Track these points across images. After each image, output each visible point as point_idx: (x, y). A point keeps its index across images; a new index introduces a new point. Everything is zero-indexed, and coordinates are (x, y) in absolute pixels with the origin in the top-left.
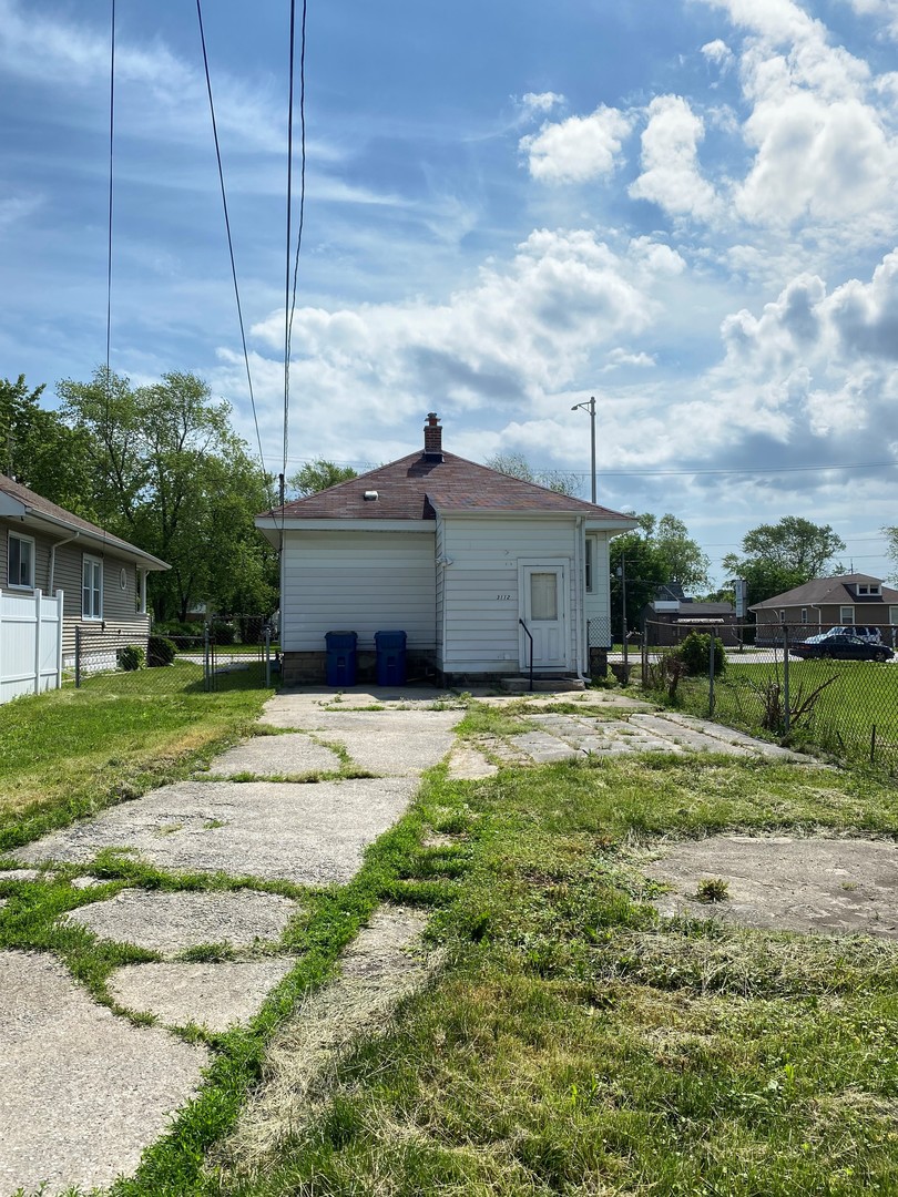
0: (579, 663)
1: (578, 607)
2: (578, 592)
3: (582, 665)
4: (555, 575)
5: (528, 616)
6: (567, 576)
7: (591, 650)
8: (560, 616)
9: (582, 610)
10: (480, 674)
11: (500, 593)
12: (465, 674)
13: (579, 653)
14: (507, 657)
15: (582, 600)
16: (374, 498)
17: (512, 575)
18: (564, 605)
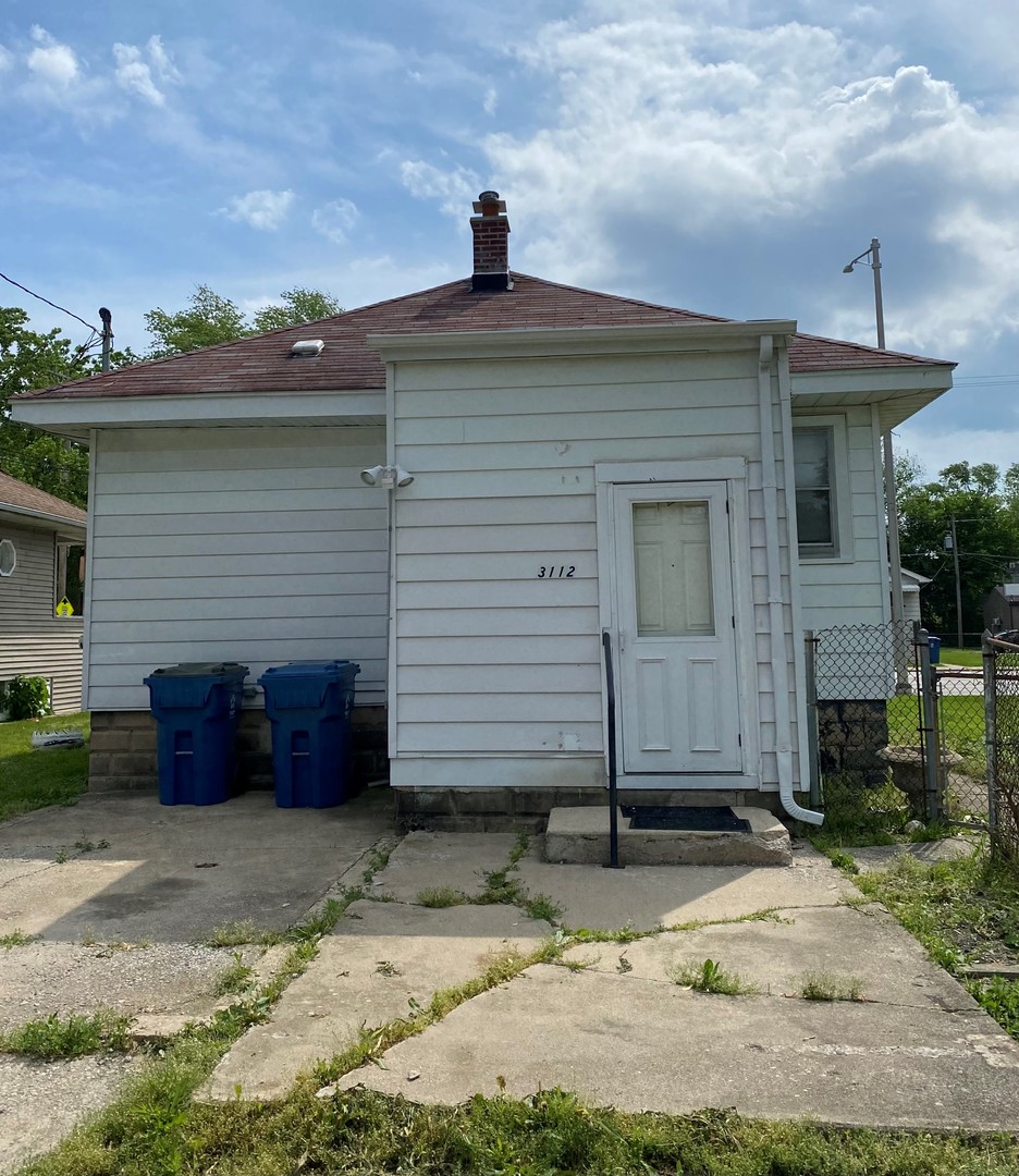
0: (785, 760)
1: (776, 596)
2: (773, 550)
3: (792, 772)
4: (705, 504)
5: (628, 624)
6: (739, 510)
7: (819, 705)
8: (723, 625)
9: (788, 606)
10: (492, 794)
11: (548, 561)
12: (452, 793)
13: (784, 730)
14: (571, 743)
15: (786, 577)
16: (313, 352)
17: (580, 509)
18: (735, 591)
